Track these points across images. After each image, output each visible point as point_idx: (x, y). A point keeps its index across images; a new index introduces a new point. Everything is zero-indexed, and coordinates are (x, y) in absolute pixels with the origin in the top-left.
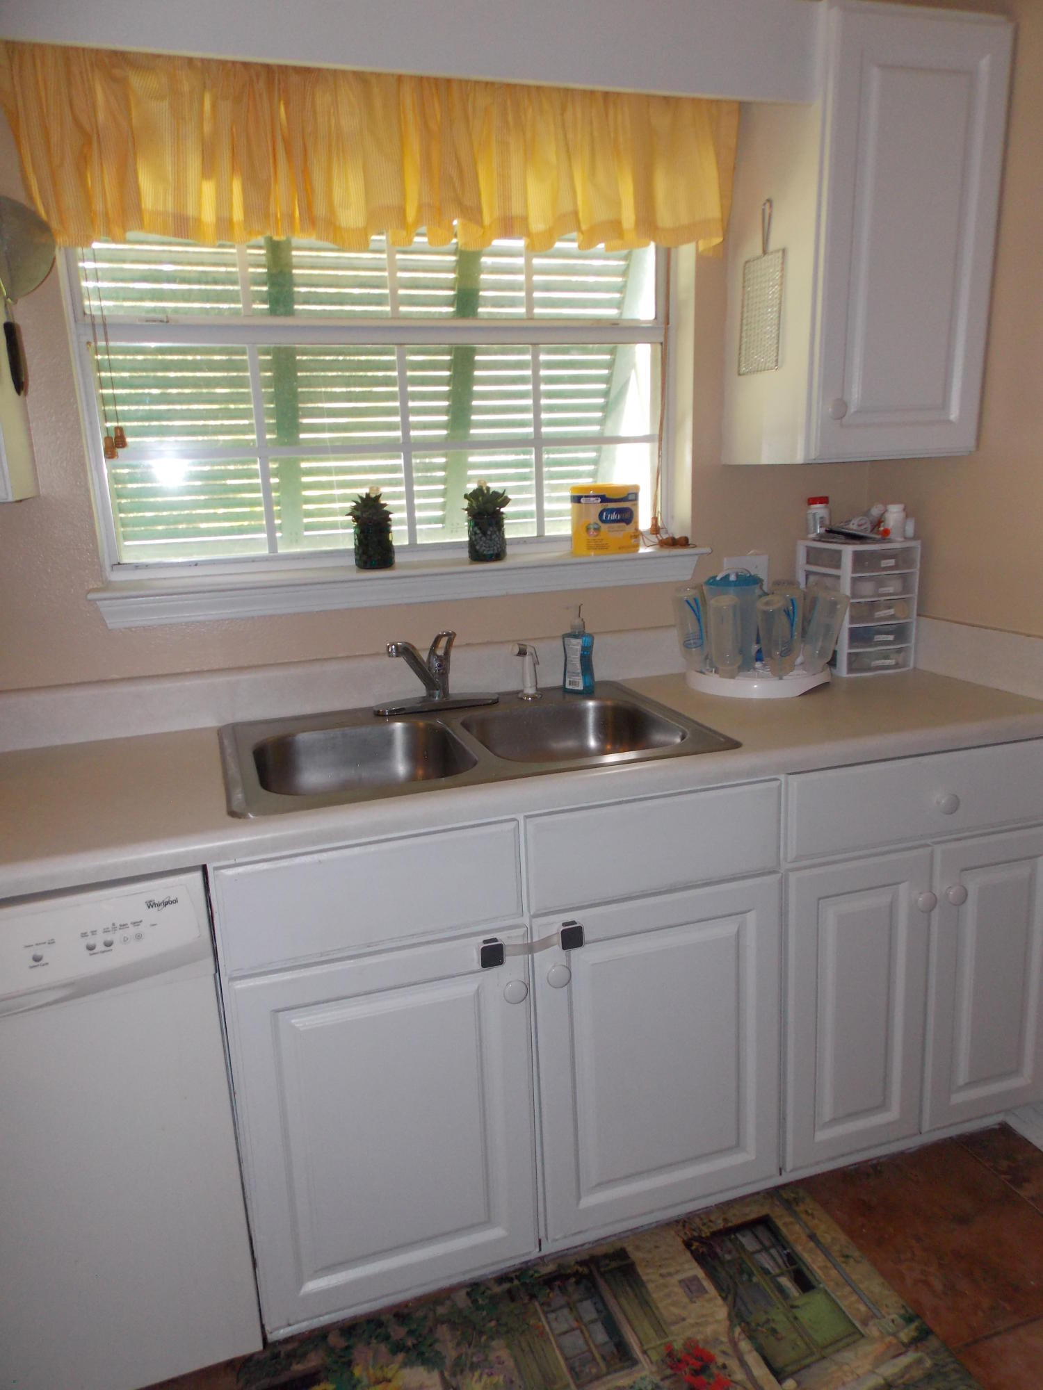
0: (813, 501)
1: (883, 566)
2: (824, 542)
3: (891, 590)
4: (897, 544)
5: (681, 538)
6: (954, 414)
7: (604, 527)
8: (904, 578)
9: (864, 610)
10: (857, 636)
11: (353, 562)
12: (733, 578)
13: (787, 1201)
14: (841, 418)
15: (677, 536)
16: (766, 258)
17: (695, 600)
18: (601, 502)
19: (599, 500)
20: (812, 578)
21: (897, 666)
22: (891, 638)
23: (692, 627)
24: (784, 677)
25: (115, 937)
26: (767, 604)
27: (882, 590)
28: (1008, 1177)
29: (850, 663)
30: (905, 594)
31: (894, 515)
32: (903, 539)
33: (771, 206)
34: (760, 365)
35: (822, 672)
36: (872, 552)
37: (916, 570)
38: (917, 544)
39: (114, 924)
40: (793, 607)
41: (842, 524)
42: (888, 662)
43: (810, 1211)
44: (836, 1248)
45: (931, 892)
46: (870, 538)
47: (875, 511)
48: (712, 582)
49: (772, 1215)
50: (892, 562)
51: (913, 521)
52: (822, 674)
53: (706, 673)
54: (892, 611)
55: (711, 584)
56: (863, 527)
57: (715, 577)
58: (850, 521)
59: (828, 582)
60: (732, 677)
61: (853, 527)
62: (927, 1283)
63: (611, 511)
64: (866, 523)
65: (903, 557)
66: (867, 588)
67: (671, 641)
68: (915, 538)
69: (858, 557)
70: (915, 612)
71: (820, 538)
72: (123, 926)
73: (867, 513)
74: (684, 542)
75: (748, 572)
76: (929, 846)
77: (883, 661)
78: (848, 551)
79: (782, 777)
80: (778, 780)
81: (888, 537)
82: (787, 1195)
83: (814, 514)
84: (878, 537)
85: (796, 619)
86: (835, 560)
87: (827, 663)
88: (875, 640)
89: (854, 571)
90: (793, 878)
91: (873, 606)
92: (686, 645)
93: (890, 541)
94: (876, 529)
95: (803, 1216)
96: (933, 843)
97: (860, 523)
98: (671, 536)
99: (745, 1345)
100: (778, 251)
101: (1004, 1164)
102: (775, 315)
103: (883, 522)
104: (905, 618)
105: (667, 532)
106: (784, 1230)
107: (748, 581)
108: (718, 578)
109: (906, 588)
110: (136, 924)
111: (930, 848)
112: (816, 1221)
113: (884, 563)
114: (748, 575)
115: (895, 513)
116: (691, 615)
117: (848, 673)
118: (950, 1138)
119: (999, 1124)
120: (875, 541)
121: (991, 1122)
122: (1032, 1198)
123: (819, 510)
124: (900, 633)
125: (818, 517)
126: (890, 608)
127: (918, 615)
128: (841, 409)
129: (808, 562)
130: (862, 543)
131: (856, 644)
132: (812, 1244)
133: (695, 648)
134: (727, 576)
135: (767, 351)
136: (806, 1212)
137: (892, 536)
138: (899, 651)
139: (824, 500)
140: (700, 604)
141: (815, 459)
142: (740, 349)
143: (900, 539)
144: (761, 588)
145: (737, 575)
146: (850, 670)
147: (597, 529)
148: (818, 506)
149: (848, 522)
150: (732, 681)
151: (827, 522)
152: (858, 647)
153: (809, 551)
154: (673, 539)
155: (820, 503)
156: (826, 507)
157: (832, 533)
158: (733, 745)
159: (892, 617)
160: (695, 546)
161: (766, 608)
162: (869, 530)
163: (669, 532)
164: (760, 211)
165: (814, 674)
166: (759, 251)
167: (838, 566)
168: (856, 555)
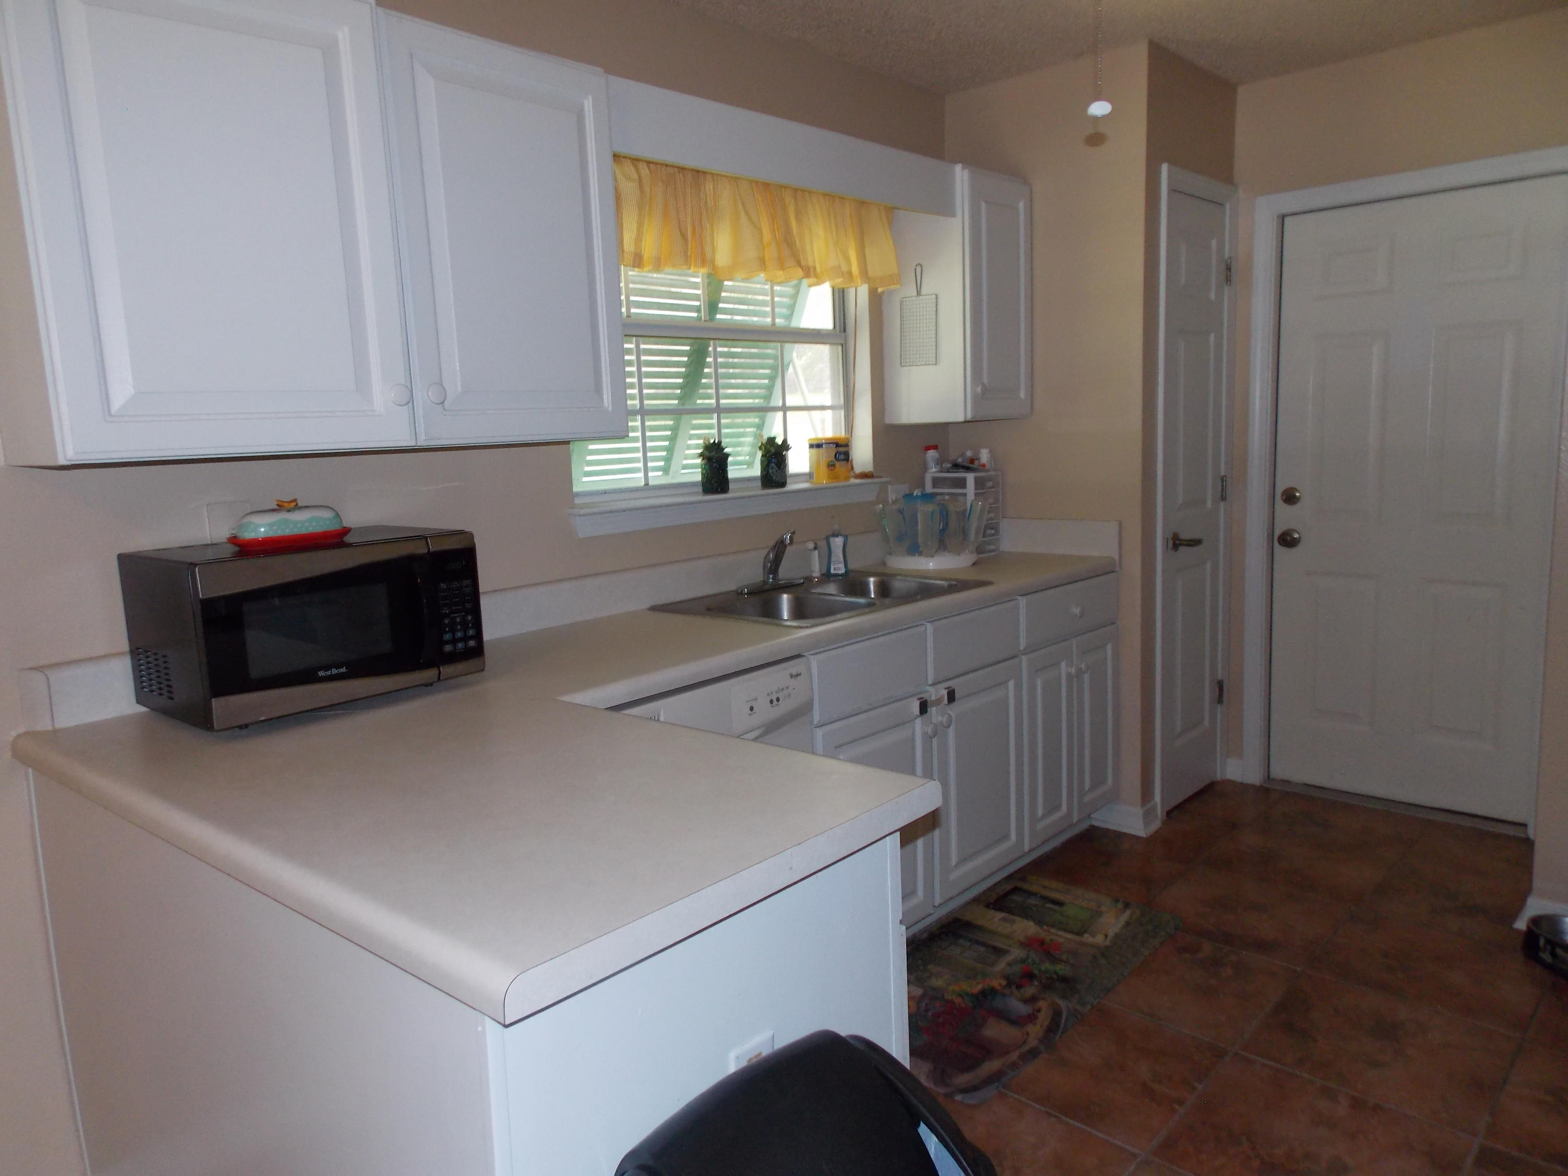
0: (928, 448)
2: (950, 473)
3: (991, 501)
6: (1022, 394)
7: (838, 464)
8: (996, 493)
11: (701, 490)
15: (866, 472)
16: (920, 298)
18: (836, 447)
19: (835, 446)
22: (993, 531)
25: (781, 695)
31: (985, 455)
33: (923, 269)
36: (981, 478)
37: (1000, 489)
39: (779, 688)
41: (955, 461)
42: (992, 547)
43: (1032, 879)
46: (978, 469)
47: (970, 452)
49: (1016, 886)
51: (993, 459)
59: (961, 498)
61: (962, 462)
62: (1111, 888)
63: (840, 453)
72: (783, 689)
73: (965, 453)
74: (870, 475)
77: (990, 547)
78: (971, 477)
79: (1019, 598)
81: (987, 468)
83: (931, 457)
84: (981, 468)
86: (962, 483)
89: (976, 489)
93: (989, 471)
98: (863, 471)
99: (1053, 930)
100: (930, 296)
103: (978, 457)
104: (997, 519)
106: (1028, 889)
109: (997, 500)
110: (788, 687)
112: (1039, 881)
115: (983, 451)
120: (980, 471)
123: (933, 453)
125: (934, 458)
130: (973, 472)
132: (1048, 890)
139: (935, 447)
143: (992, 469)
147: (834, 465)
148: (932, 451)
149: (957, 459)
151: (941, 461)
153: (934, 480)
155: (933, 449)
157: (953, 467)
159: (992, 518)
160: (880, 477)
164: (914, 271)
166: (915, 293)
167: (964, 487)
168: (976, 479)
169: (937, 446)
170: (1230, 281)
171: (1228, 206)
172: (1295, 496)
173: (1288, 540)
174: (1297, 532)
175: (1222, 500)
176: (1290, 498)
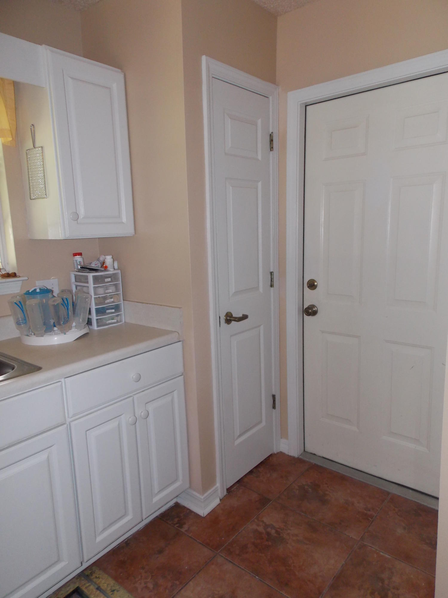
0: (75, 255)
1: (106, 281)
2: (80, 272)
3: (111, 291)
4: (111, 271)
5: (12, 273)
6: (124, 220)
8: (116, 286)
9: (100, 300)
10: (98, 311)
12: (38, 290)
13: (87, 575)
14: (77, 220)
15: (10, 272)
16: (34, 149)
17: (20, 302)
20: (78, 288)
21: (117, 322)
22: (113, 311)
23: (20, 315)
24: (67, 333)
26: (54, 301)
27: (107, 291)
28: (178, 525)
29: (97, 323)
30: (117, 292)
31: (109, 260)
32: (113, 270)
33: (34, 127)
34: (39, 196)
35: (84, 329)
36: (101, 276)
37: (120, 282)
38: (119, 271)
40: (67, 301)
41: (89, 264)
42: (113, 321)
43: (98, 576)
44: (109, 589)
45: (135, 416)
46: (101, 270)
47: (102, 259)
48: (28, 293)
49: (80, 586)
50: (109, 279)
51: (117, 262)
52: (85, 329)
53: (30, 335)
54: (112, 300)
55: (27, 294)
56: (97, 265)
57: (29, 291)
58: (92, 263)
59: (84, 289)
60: (42, 336)
61: (93, 266)
62: (146, 587)
64: (98, 264)
65: (113, 277)
66: (101, 291)
67: (11, 322)
68: (118, 269)
69: (95, 278)
70: (122, 300)
71: (79, 271)
73: (98, 260)
74: (14, 275)
75: (46, 287)
76: (132, 396)
77: (112, 321)
78: (91, 275)
79: (63, 380)
80: (61, 381)
81: (107, 269)
82: (87, 573)
83: (76, 261)
84: (103, 269)
85: (69, 307)
86: (85, 280)
87: (87, 324)
88: (107, 312)
89: (94, 284)
90: (73, 424)
91: (105, 298)
92: (18, 323)
93: (108, 271)
94: (103, 266)
95: (95, 580)
96: (133, 395)
97: (96, 264)
98: (8, 272)
100: (40, 147)
101: (176, 520)
102: (42, 175)
103: (105, 263)
104: (117, 302)
105: (5, 271)
106: (86, 591)
107: (46, 291)
108: (30, 291)
109: (117, 289)
111: (132, 398)
112: (100, 580)
113: (107, 280)
114: (46, 289)
115: (109, 259)
116: (18, 310)
117: (97, 327)
118: (157, 517)
119: (175, 503)
120: (102, 271)
121: (171, 504)
122: (186, 531)
123: (78, 258)
124: (117, 308)
125: (78, 262)
126: (111, 298)
127: (123, 300)
128: (76, 217)
129: (76, 281)
130: (96, 272)
131: (99, 315)
132: (98, 592)
133: (23, 324)
134: (35, 290)
135: (41, 190)
136: (96, 577)
137: (109, 268)
138: (117, 316)
139: (80, 254)
140: (23, 304)
141: (68, 237)
142: (30, 188)
143: (112, 270)
144: (52, 294)
145: (40, 289)
146: (98, 326)
148: (78, 256)
150: (43, 338)
151: (82, 264)
152: (100, 316)
153: (76, 276)
154: (8, 274)
155: (78, 255)
156: (81, 257)
157: (84, 268)
158: (39, 369)
159: (113, 302)
160: (19, 277)
161: (54, 303)
162: (100, 266)
163: (7, 270)
164: (30, 130)
165: (81, 330)
166: (32, 147)
167: (87, 282)
168: (93, 276)
169: (81, 253)
170: (273, 148)
171: (271, 98)
172: (314, 285)
173: (311, 311)
174: (316, 307)
175: (272, 287)
176: (312, 285)
